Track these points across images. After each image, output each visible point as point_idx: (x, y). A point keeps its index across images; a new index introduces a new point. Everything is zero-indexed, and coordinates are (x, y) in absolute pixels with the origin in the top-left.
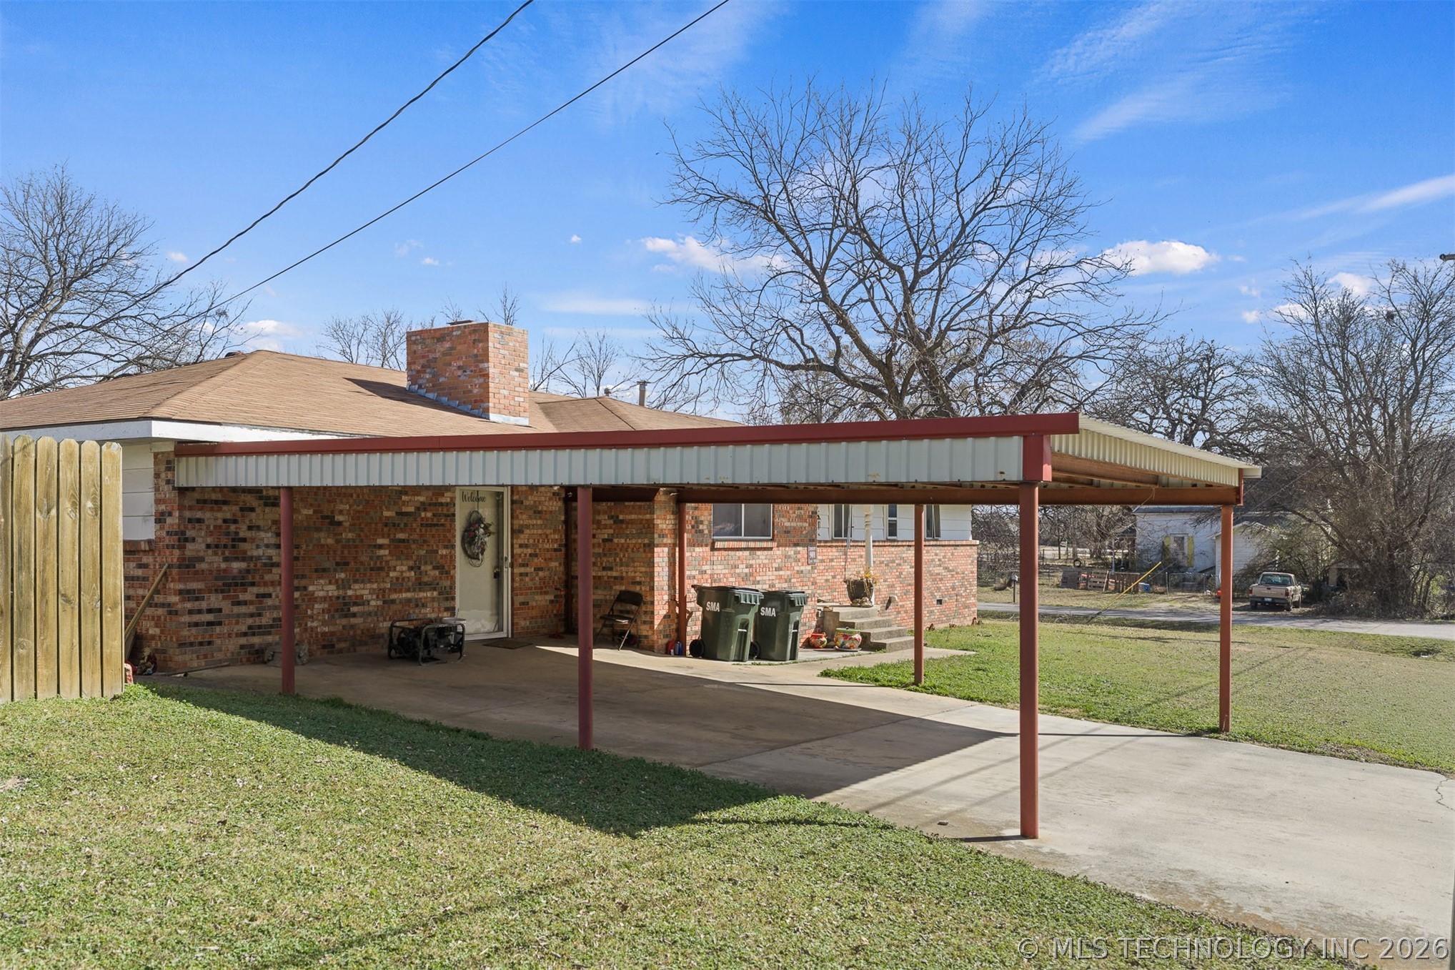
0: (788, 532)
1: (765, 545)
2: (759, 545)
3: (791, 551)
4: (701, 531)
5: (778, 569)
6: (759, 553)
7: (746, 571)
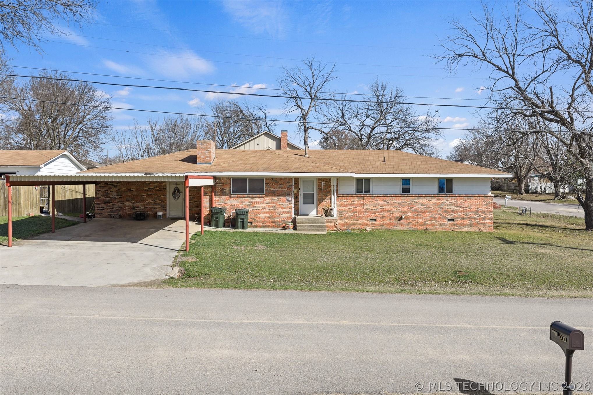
0: (274, 192)
3: (275, 198)
4: (225, 192)
5: (267, 203)
6: (256, 198)
7: (250, 203)
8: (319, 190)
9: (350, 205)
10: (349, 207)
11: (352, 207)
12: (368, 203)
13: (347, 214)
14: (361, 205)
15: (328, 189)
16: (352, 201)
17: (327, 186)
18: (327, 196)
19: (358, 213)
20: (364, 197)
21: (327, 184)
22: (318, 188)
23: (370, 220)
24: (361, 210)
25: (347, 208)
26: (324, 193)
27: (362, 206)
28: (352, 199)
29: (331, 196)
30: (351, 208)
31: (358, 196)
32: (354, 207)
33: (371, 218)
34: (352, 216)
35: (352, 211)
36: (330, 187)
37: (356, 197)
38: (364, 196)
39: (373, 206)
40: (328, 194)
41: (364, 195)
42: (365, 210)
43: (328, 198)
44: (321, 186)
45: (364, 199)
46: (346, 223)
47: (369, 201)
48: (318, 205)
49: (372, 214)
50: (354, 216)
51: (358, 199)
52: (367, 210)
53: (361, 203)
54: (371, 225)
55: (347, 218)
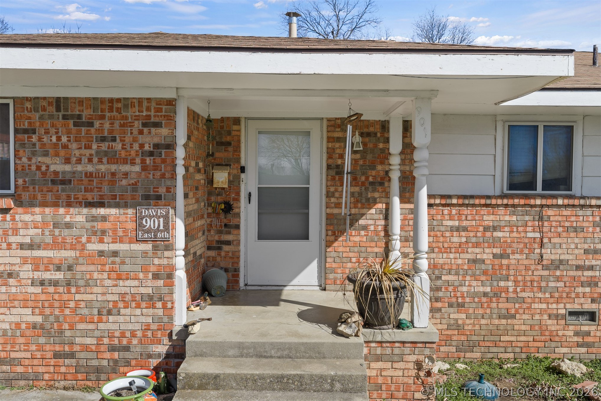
8: (333, 173)
9: (477, 245)
10: (473, 252)
11: (487, 255)
12: (559, 236)
13: (465, 289)
14: (529, 245)
15: (373, 168)
16: (486, 229)
17: (369, 157)
18: (370, 203)
19: (516, 281)
20: (542, 206)
21: (370, 145)
22: (329, 167)
23: (571, 313)
24: (527, 268)
25: (462, 259)
26: (357, 189)
27: (531, 250)
28: (489, 219)
29: (388, 204)
30: (483, 261)
31: (516, 201)
32: (495, 256)
33: (576, 307)
34: (485, 294)
35: (485, 273)
36: (382, 163)
37: (506, 206)
38: (544, 202)
39: (586, 252)
40: (376, 195)
41: (543, 197)
42: (546, 268)
43: (373, 211)
44: (342, 156)
45: (541, 219)
46: (458, 327)
47: (567, 230)
48: (329, 244)
49: (580, 290)
50: (497, 295)
51: (514, 218)
52: (557, 268)
53: (530, 235)
54: (576, 339)
55: (461, 305)
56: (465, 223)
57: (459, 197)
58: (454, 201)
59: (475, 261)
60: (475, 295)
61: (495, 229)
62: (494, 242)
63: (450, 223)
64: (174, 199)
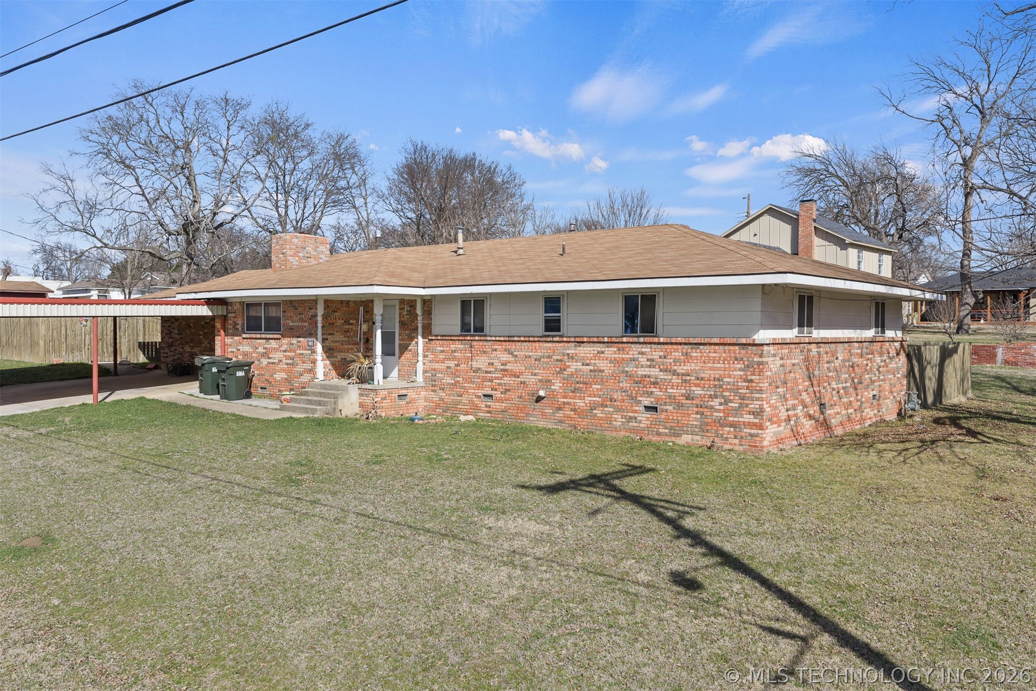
0: (292, 329)
1: (275, 336)
2: (271, 336)
3: (294, 341)
4: (238, 329)
5: (284, 351)
6: (271, 341)
7: (264, 351)
8: (401, 324)
9: (449, 359)
10: (448, 363)
11: (451, 365)
12: (478, 356)
13: (445, 381)
14: (467, 360)
15: (413, 322)
16: (452, 351)
18: (411, 339)
19: (463, 378)
20: (472, 340)
22: (400, 321)
23: (484, 396)
24: (467, 372)
25: (443, 367)
26: (408, 332)
27: (468, 363)
28: (453, 347)
30: (451, 368)
31: (463, 338)
32: (455, 365)
33: (485, 392)
34: (452, 384)
35: (452, 373)
36: (416, 320)
37: (459, 340)
38: (473, 338)
39: (489, 364)
40: (413, 335)
41: (471, 335)
42: (474, 372)
43: (412, 342)
45: (471, 347)
46: (443, 400)
47: (481, 352)
48: (400, 358)
49: (487, 383)
50: (456, 384)
51: (462, 346)
52: (478, 372)
53: (468, 355)
54: (485, 409)
55: (443, 389)
56: (445, 349)
57: (441, 336)
58: (439, 338)
59: (448, 367)
60: (448, 384)
61: (455, 351)
62: (454, 358)
63: (439, 348)
64: (317, 335)
